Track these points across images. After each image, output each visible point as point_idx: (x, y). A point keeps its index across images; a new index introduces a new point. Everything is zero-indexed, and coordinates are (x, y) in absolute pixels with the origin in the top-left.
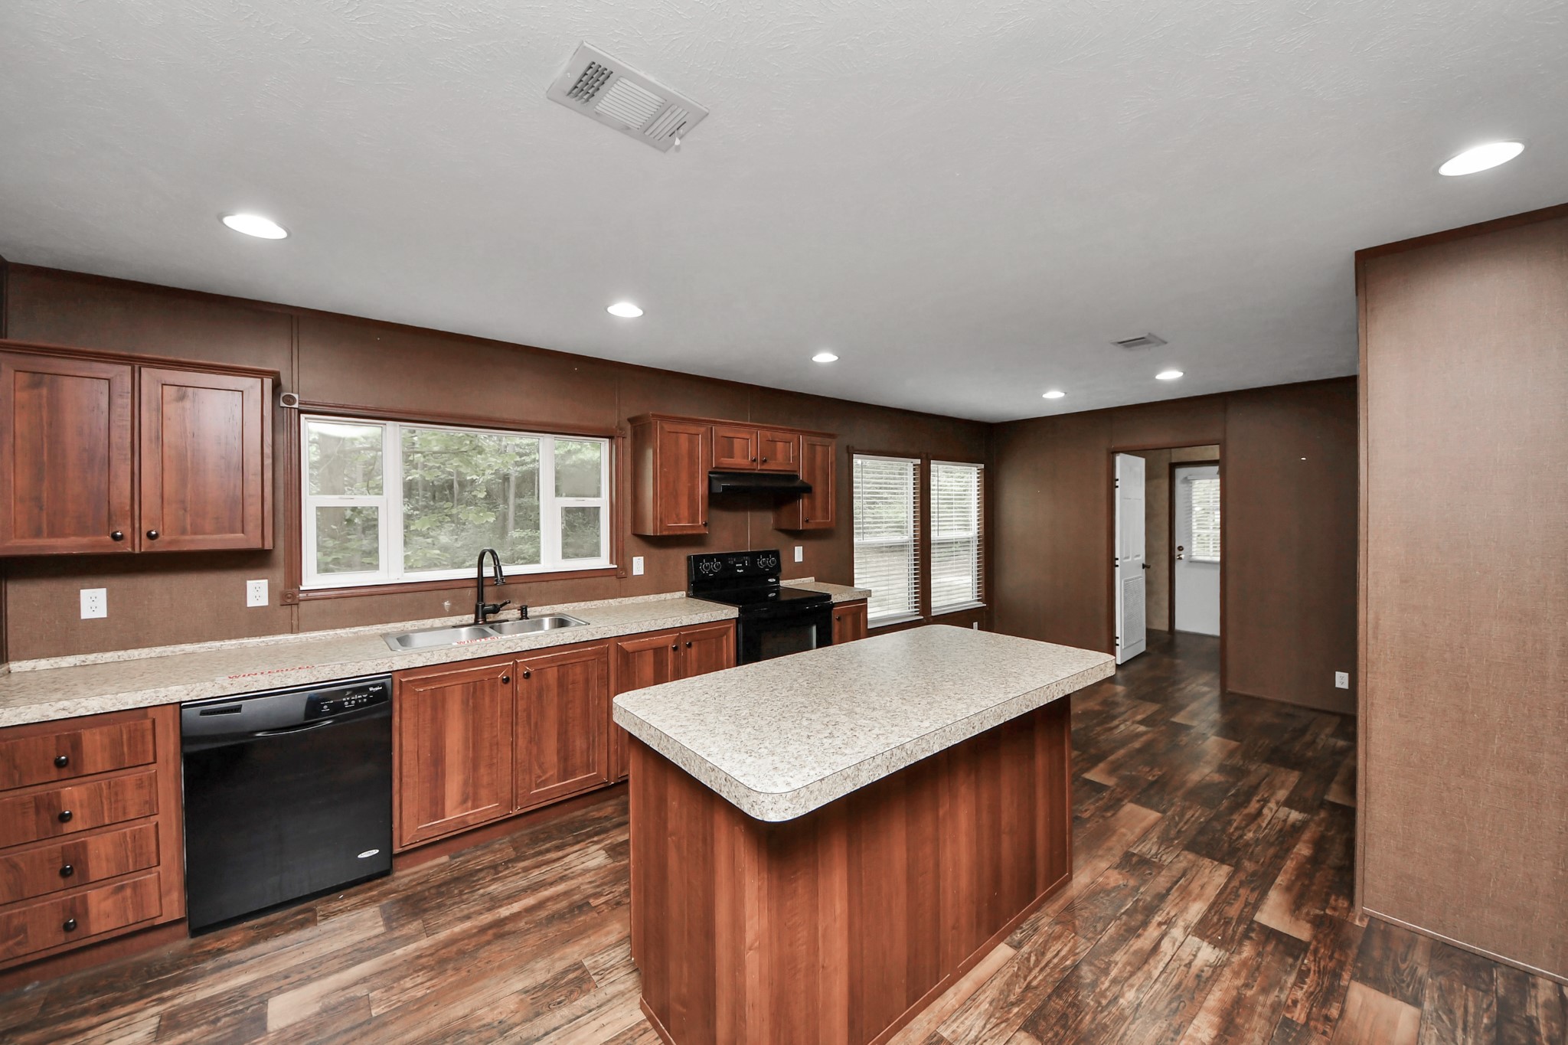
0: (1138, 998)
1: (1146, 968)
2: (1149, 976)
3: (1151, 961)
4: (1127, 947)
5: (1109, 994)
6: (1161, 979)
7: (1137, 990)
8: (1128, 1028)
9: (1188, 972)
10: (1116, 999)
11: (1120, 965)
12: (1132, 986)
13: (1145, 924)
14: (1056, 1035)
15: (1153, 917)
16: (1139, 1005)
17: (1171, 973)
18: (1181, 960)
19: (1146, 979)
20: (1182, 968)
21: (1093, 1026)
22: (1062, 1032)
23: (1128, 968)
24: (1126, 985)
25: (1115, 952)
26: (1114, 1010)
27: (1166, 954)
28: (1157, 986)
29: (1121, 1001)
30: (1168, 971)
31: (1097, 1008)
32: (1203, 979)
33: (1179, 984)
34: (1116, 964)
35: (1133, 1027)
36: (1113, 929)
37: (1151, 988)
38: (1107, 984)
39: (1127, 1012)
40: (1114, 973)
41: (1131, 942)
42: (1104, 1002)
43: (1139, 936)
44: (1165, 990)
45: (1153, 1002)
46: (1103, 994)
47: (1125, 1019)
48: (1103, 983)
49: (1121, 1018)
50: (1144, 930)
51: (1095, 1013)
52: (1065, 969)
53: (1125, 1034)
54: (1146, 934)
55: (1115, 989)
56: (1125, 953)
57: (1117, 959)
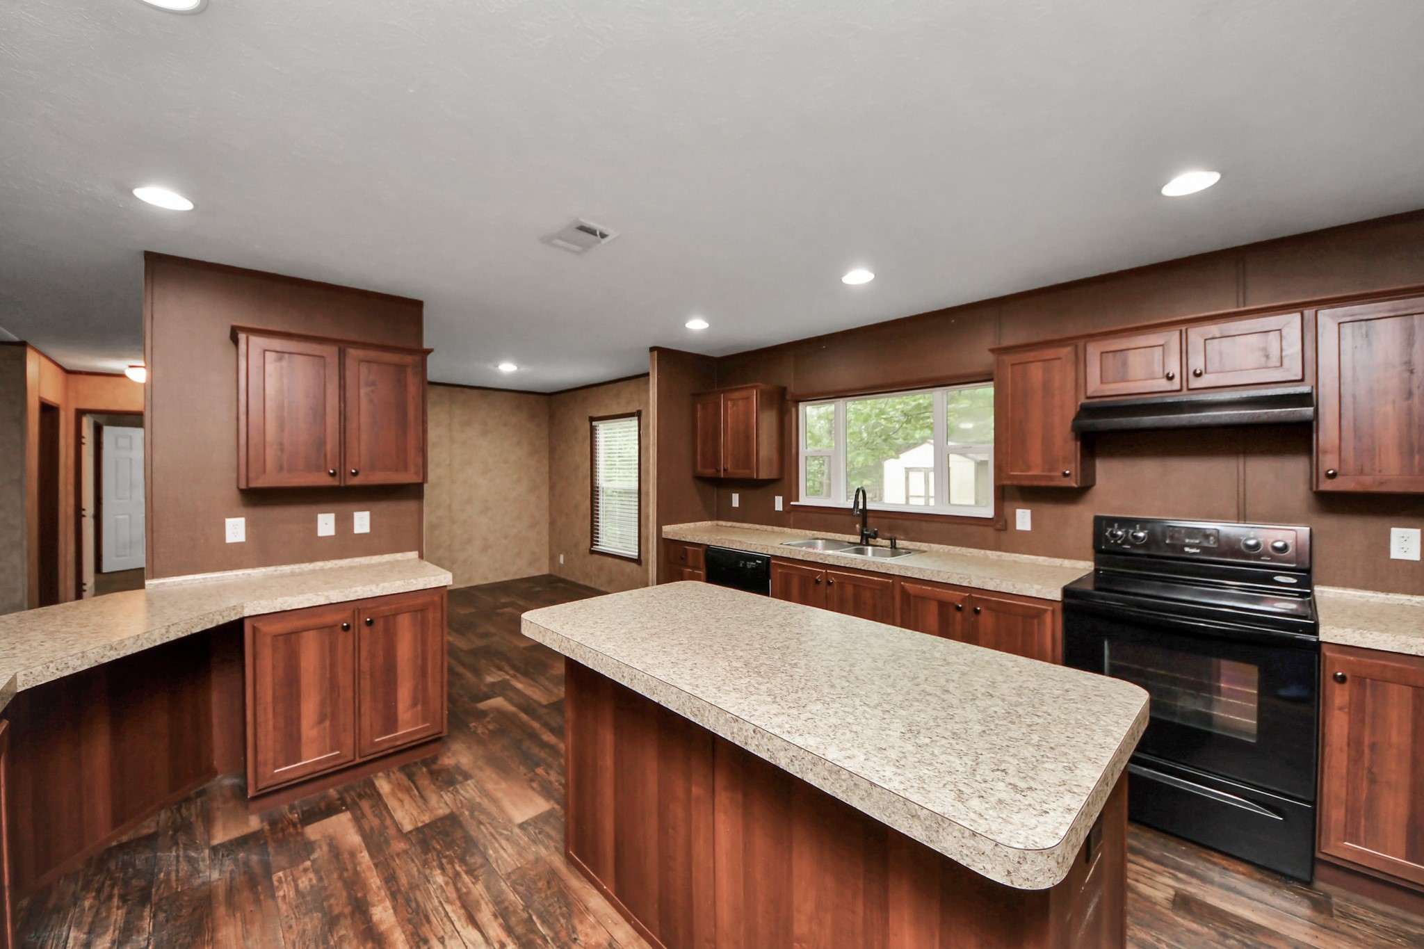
0: (435, 883)
1: (458, 903)
2: (448, 901)
3: (462, 911)
4: (486, 900)
5: (448, 867)
6: (440, 908)
7: (441, 886)
8: (416, 866)
9: (435, 935)
10: (442, 868)
11: (471, 885)
12: (447, 884)
13: (509, 930)
14: (438, 827)
15: (515, 944)
16: (429, 881)
17: (442, 920)
18: (451, 937)
19: (447, 897)
20: (442, 933)
21: (430, 847)
22: (438, 830)
23: (464, 890)
24: (450, 880)
25: (485, 888)
26: (435, 864)
27: (464, 928)
28: (436, 903)
29: (439, 871)
30: (445, 919)
31: (442, 855)
32: (421, 944)
33: (429, 921)
34: (473, 883)
35: (415, 869)
36: (513, 898)
37: (437, 897)
38: (458, 868)
39: (428, 872)
40: (466, 878)
41: (491, 906)
42: (444, 861)
43: (495, 916)
44: (429, 906)
45: (425, 891)
46: (451, 863)
47: (424, 867)
48: (460, 866)
49: (425, 863)
50: (501, 925)
51: (439, 853)
52: (486, 848)
53: (413, 861)
54: (495, 925)
55: (450, 872)
56: (481, 895)
57: (477, 886)
